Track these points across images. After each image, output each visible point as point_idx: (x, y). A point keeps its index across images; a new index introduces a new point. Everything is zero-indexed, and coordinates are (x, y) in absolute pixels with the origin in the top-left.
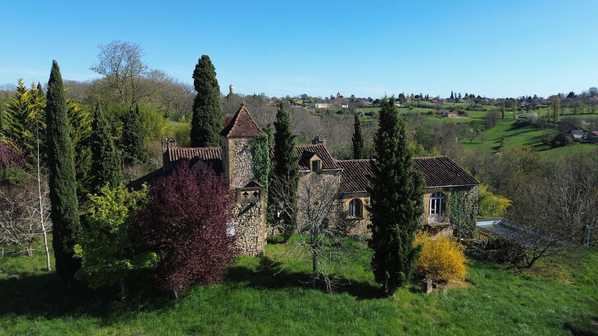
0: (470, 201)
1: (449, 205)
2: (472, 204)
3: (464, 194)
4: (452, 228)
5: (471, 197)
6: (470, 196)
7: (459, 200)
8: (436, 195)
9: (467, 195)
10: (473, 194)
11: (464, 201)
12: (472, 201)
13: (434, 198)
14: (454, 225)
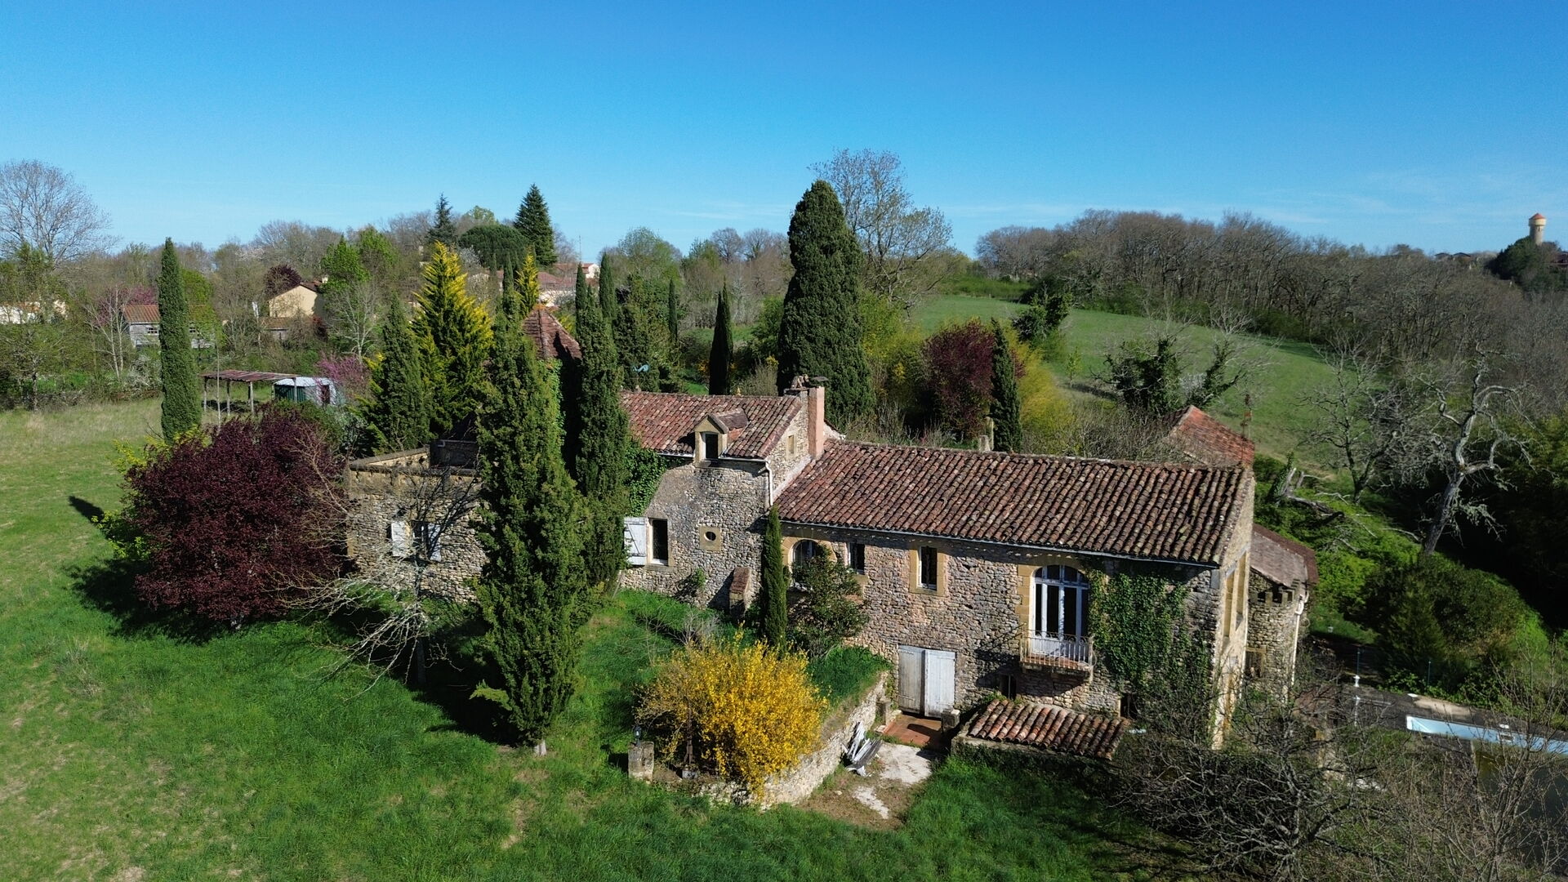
0: (1187, 617)
1: (1101, 611)
2: (1196, 628)
3: (1158, 590)
4: (1117, 689)
5: (1193, 605)
6: (1186, 601)
7: (1139, 607)
8: (1062, 573)
9: (1172, 594)
10: (1200, 595)
11: (1159, 611)
12: (1194, 617)
13: (1054, 582)
14: (1123, 683)
